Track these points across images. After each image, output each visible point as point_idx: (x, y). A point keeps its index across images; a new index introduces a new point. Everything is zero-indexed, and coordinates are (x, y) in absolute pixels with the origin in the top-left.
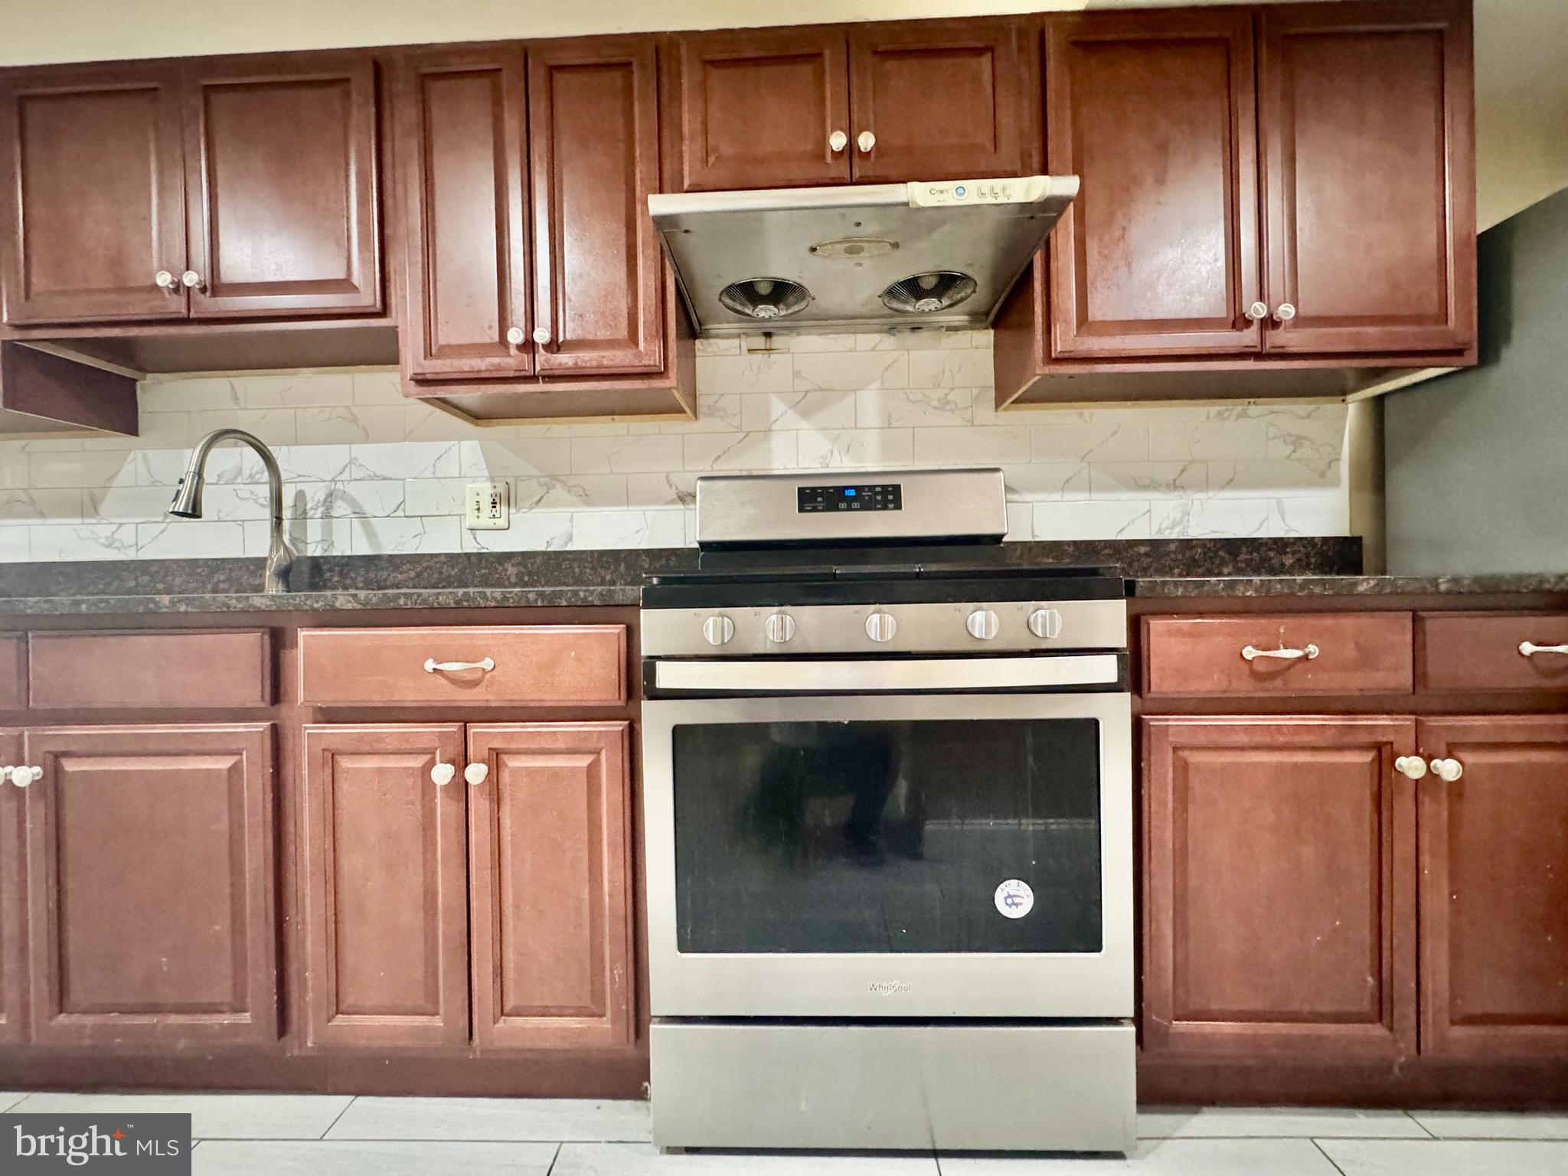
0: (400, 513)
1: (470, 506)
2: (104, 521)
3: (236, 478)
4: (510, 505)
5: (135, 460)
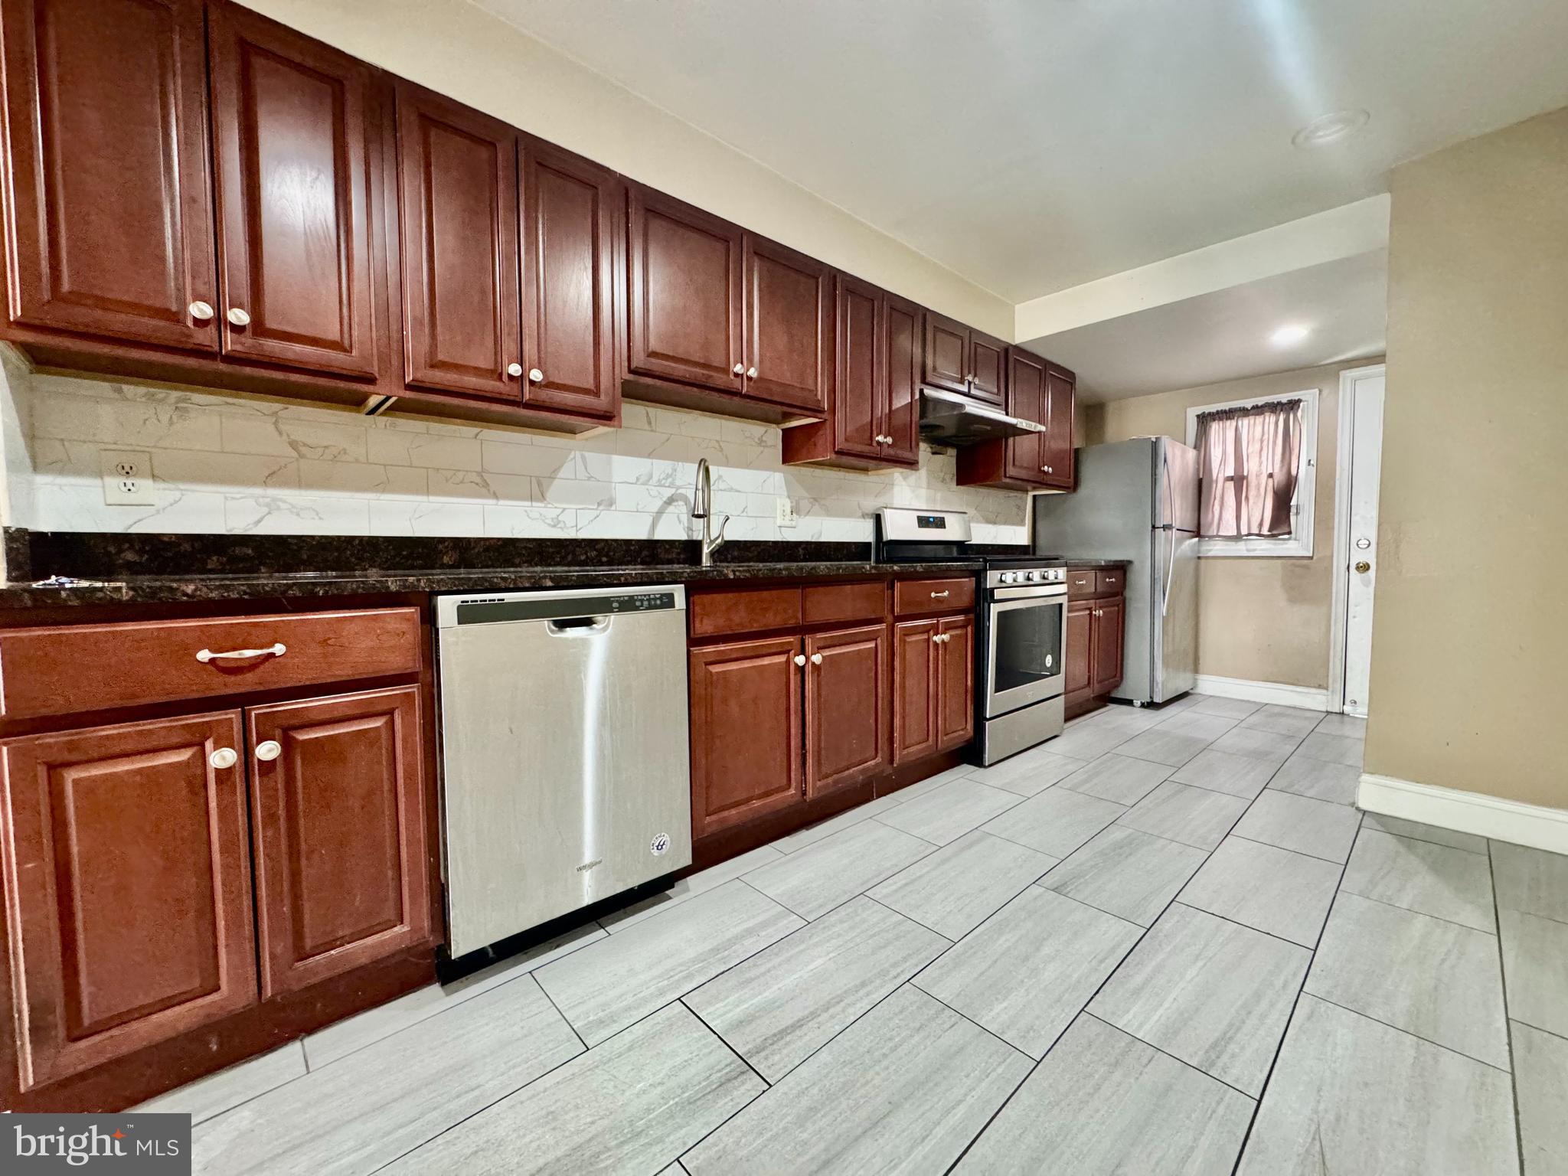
0: (745, 514)
1: (779, 513)
2: (549, 506)
3: (649, 481)
4: (797, 513)
5: (575, 458)
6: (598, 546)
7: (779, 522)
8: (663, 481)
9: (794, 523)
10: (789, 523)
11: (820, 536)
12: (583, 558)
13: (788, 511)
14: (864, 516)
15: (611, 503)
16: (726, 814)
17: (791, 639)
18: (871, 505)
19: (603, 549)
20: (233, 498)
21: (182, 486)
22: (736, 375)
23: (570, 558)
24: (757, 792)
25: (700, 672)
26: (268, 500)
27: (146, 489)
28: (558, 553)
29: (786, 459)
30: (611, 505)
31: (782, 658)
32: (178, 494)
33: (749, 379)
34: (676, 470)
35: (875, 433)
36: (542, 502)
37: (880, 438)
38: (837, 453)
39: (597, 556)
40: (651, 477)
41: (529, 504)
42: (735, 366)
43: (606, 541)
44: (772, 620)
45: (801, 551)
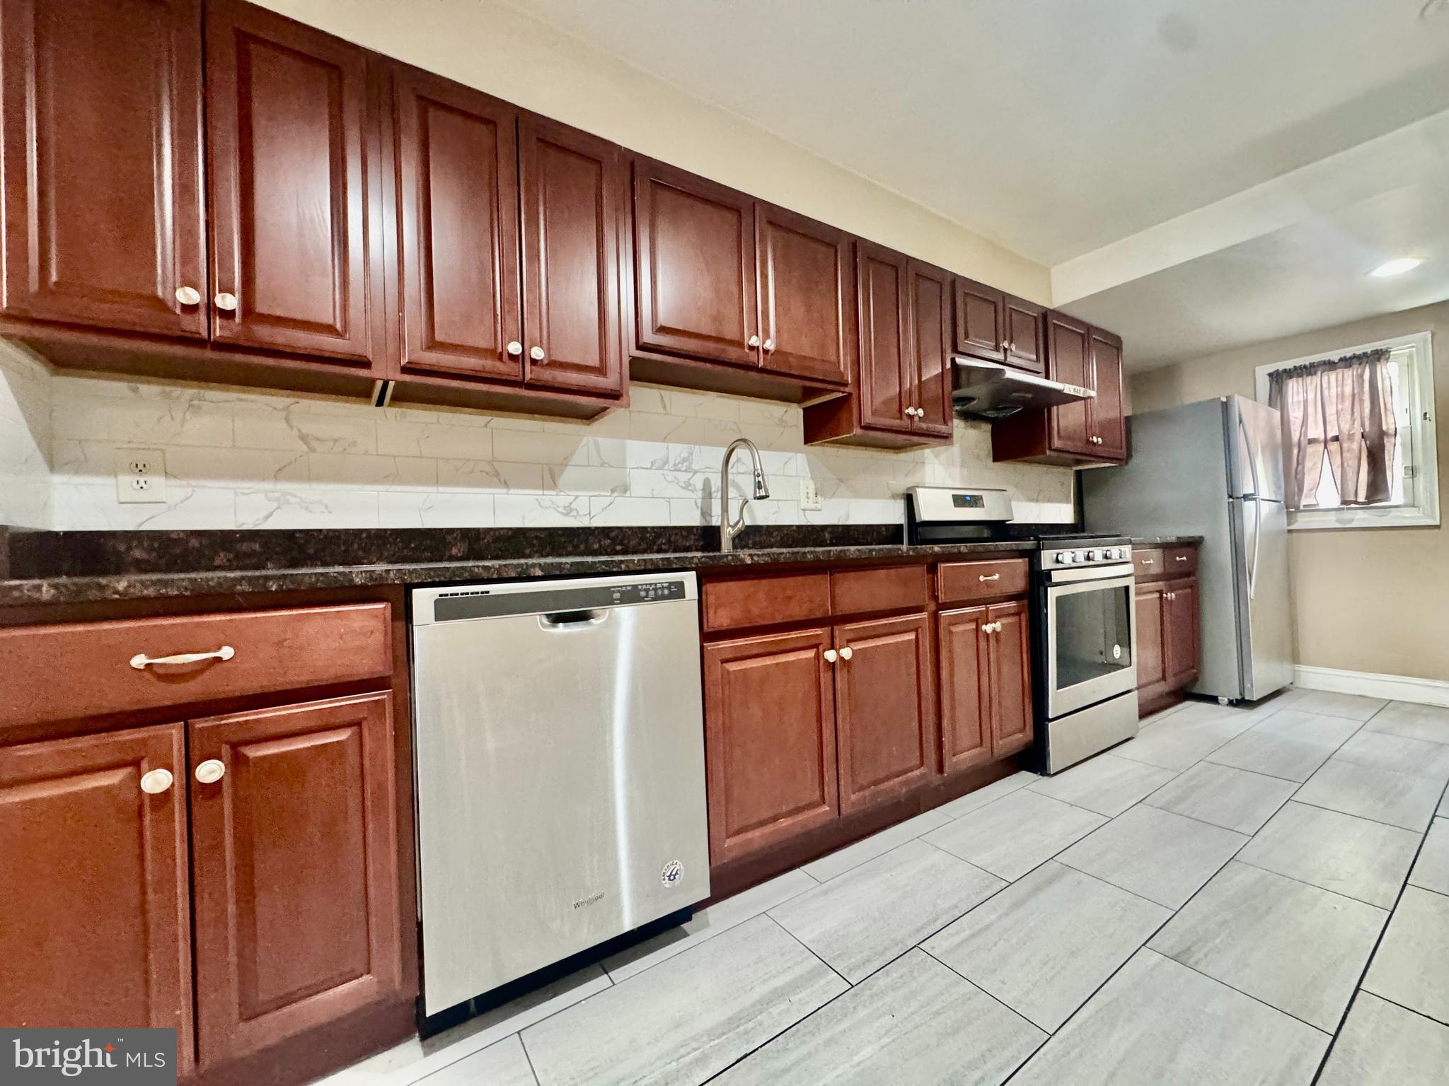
1: (803, 496)
2: (563, 493)
3: (664, 465)
4: (822, 496)
5: (587, 444)
6: (613, 534)
7: (804, 504)
8: (680, 465)
9: (819, 506)
10: (813, 506)
11: (848, 517)
12: (596, 546)
13: (812, 495)
14: (894, 497)
15: (625, 489)
16: (749, 835)
17: (819, 631)
18: (902, 485)
19: (617, 537)
20: (244, 494)
21: (194, 483)
22: (752, 348)
23: (582, 547)
24: (784, 809)
25: (715, 672)
26: (277, 495)
27: (158, 486)
28: (571, 542)
29: (809, 438)
30: (625, 491)
31: (810, 654)
32: (189, 490)
33: (766, 352)
34: (692, 454)
35: (903, 407)
36: (553, 490)
37: (911, 411)
38: (862, 427)
39: (610, 545)
40: (666, 462)
41: (540, 492)
42: (750, 339)
43: (620, 529)
44: (797, 611)
45: (827, 536)
